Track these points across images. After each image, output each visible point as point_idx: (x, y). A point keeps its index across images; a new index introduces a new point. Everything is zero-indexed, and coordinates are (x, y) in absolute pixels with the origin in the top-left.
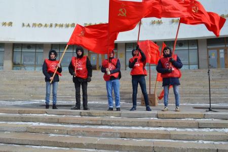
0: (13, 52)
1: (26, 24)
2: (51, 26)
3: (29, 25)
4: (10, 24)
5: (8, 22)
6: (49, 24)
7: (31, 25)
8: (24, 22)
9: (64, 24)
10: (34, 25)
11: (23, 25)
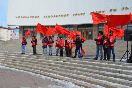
1: (45, 16)
2: (57, 16)
3: (46, 17)
4: (39, 17)
6: (56, 15)
7: (48, 17)
8: (45, 15)
10: (49, 16)
11: (44, 17)
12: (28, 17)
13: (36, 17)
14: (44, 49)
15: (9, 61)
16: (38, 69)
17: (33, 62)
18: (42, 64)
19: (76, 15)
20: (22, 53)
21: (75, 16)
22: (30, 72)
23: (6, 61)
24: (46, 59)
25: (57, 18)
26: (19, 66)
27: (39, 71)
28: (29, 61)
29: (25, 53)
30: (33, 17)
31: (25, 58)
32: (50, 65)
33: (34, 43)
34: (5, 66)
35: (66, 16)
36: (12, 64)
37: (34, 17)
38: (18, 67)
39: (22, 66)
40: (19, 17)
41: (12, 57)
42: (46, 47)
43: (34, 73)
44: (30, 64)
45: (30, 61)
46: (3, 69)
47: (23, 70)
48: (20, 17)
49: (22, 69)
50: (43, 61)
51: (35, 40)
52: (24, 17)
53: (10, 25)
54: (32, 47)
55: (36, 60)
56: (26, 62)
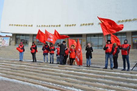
0: (33, 38)
2: (50, 26)
3: (40, 26)
4: (32, 26)
5: (31, 25)
6: (48, 25)
9: (56, 25)
10: (42, 26)
11: (37, 26)
12: (22, 26)
13: (29, 26)
14: (45, 57)
15: (7, 70)
16: (48, 82)
17: (38, 72)
18: (50, 74)
19: (68, 25)
20: (20, 61)
21: (66, 26)
22: (40, 86)
23: (4, 70)
24: (52, 68)
25: (49, 28)
26: (23, 76)
27: (51, 84)
28: (32, 70)
29: (23, 60)
30: (26, 26)
31: (25, 66)
32: (61, 76)
33: (34, 50)
34: (4, 77)
35: (58, 27)
36: (13, 74)
37: (28, 26)
38: (21, 78)
39: (26, 77)
40: (12, 25)
41: (10, 66)
42: (48, 55)
43: (46, 87)
44: (35, 75)
45: (34, 70)
46: (2, 81)
47: (30, 82)
48: (14, 25)
49: (27, 82)
50: (49, 71)
51: (34, 47)
52: (17, 25)
53: (3, 32)
54: (31, 54)
55: (40, 69)
56: (29, 71)
